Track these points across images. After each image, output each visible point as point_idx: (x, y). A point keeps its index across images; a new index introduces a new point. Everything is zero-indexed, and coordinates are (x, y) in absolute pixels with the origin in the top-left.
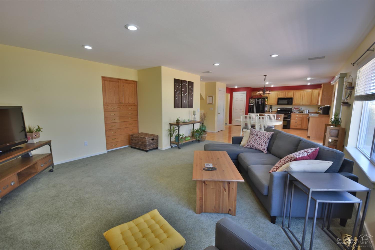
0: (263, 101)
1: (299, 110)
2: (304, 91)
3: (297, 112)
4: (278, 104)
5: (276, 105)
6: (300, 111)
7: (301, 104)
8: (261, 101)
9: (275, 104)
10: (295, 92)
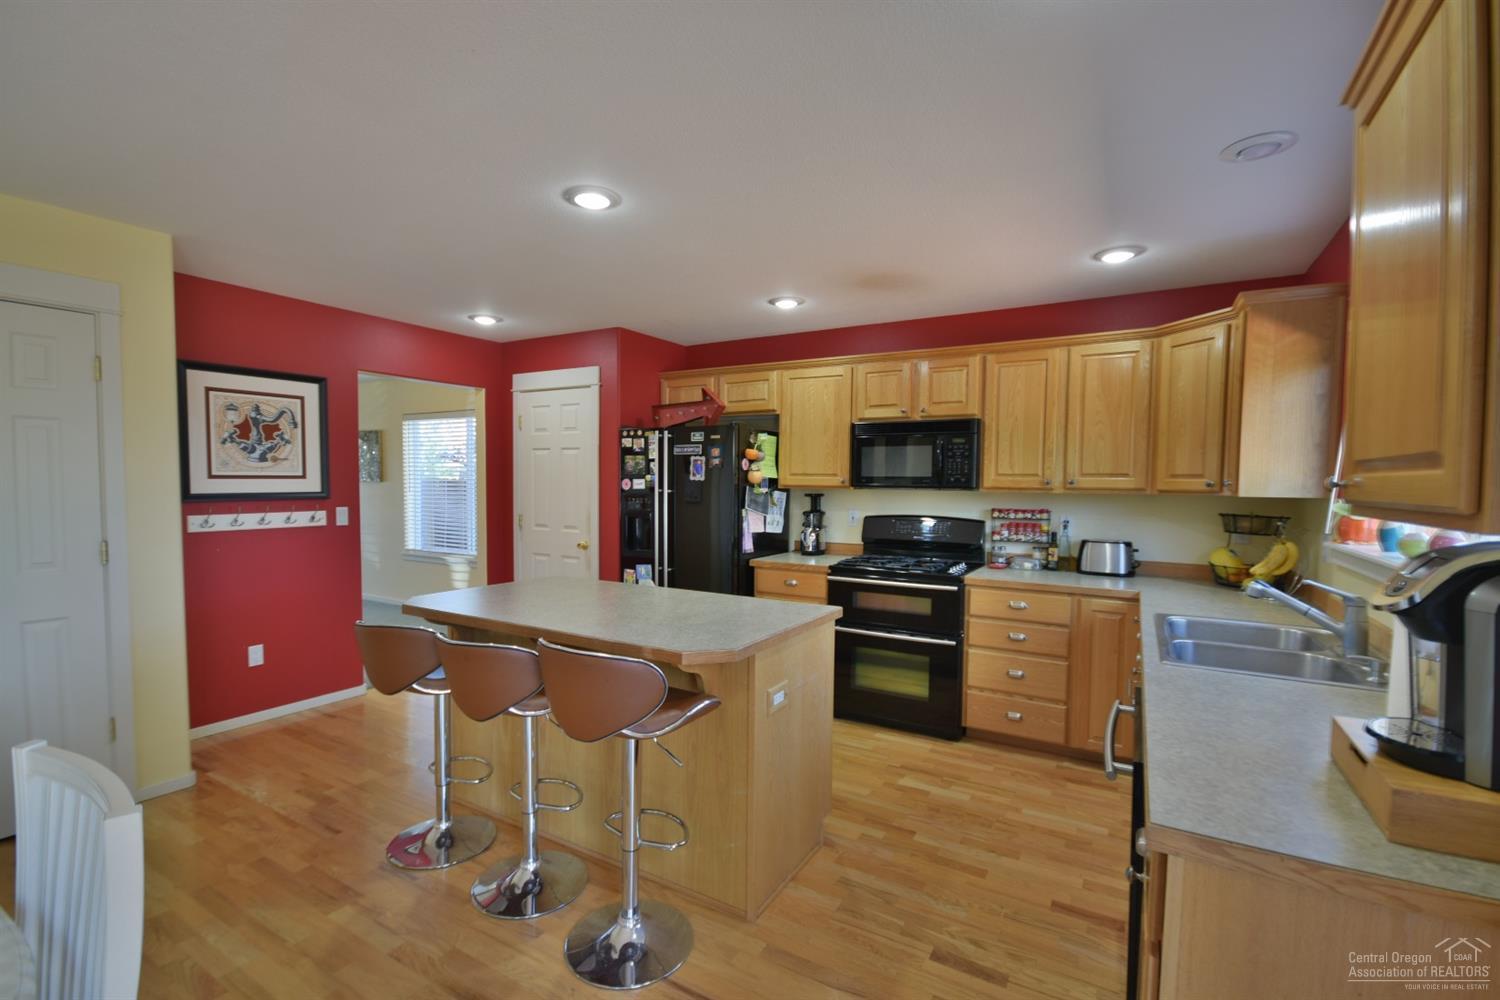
0: (716, 452)
1: (1044, 539)
2: (1077, 351)
3: (1028, 565)
4: (859, 479)
5: (842, 487)
6: (1055, 554)
7: (1057, 482)
8: (705, 453)
9: (836, 481)
10: (990, 357)
